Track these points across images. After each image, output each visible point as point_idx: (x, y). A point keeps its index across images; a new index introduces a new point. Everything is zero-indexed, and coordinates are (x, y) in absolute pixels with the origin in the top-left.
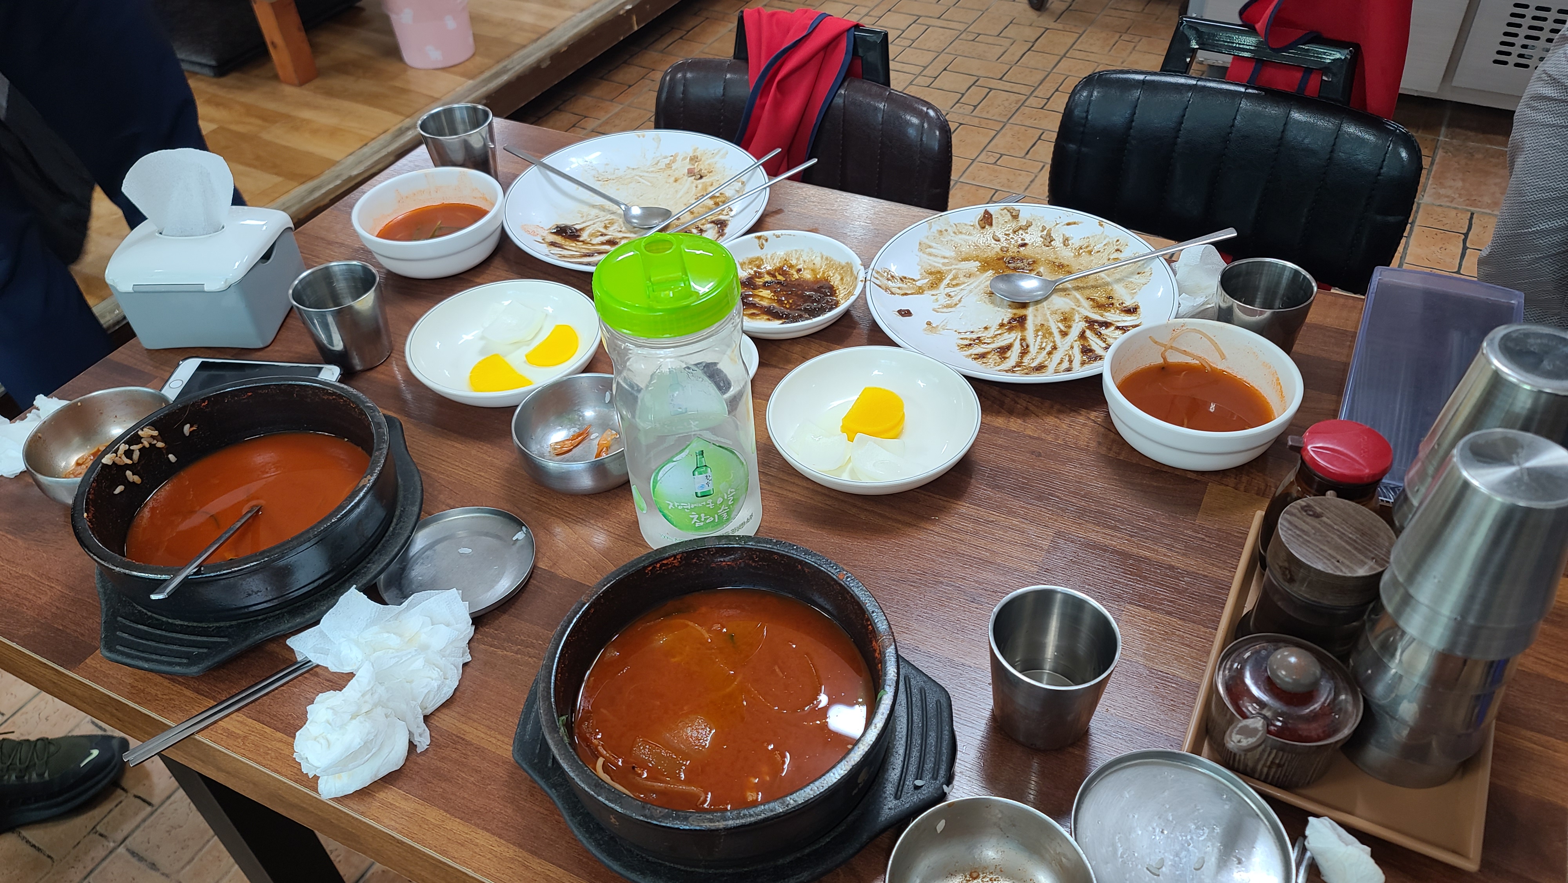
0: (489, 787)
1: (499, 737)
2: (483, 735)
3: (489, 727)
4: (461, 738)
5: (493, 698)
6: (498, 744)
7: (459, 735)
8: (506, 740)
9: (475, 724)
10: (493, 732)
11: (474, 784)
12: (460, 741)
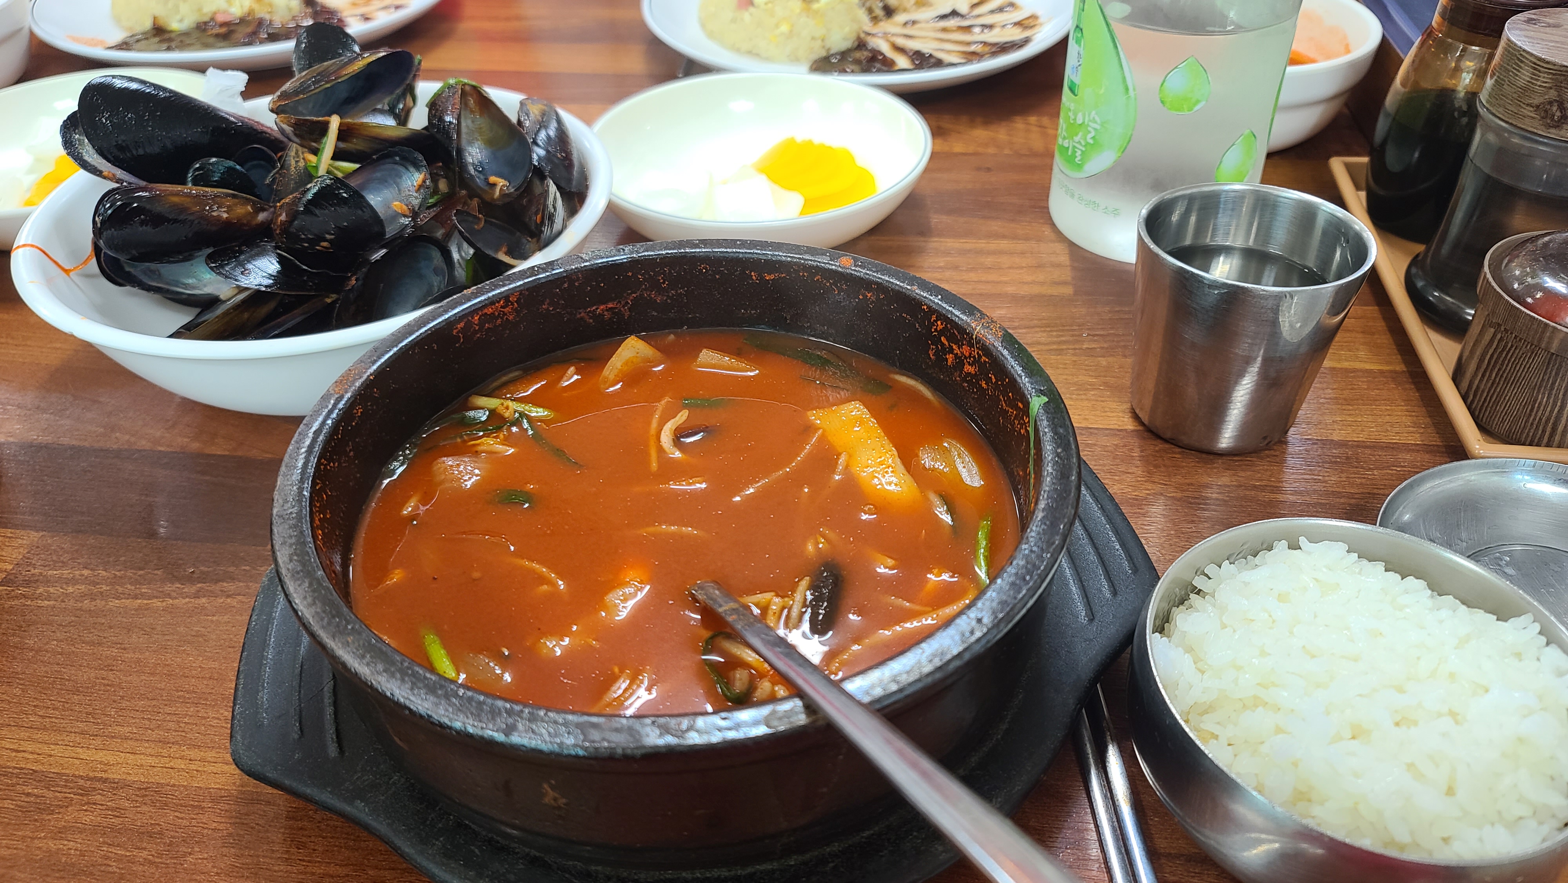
0: (190, 859)
1: (193, 753)
2: (151, 761)
3: (164, 742)
4: (100, 780)
5: (162, 685)
6: (193, 767)
7: (91, 774)
8: (210, 755)
9: (128, 745)
10: (175, 748)
11: (151, 863)
12: (98, 785)
